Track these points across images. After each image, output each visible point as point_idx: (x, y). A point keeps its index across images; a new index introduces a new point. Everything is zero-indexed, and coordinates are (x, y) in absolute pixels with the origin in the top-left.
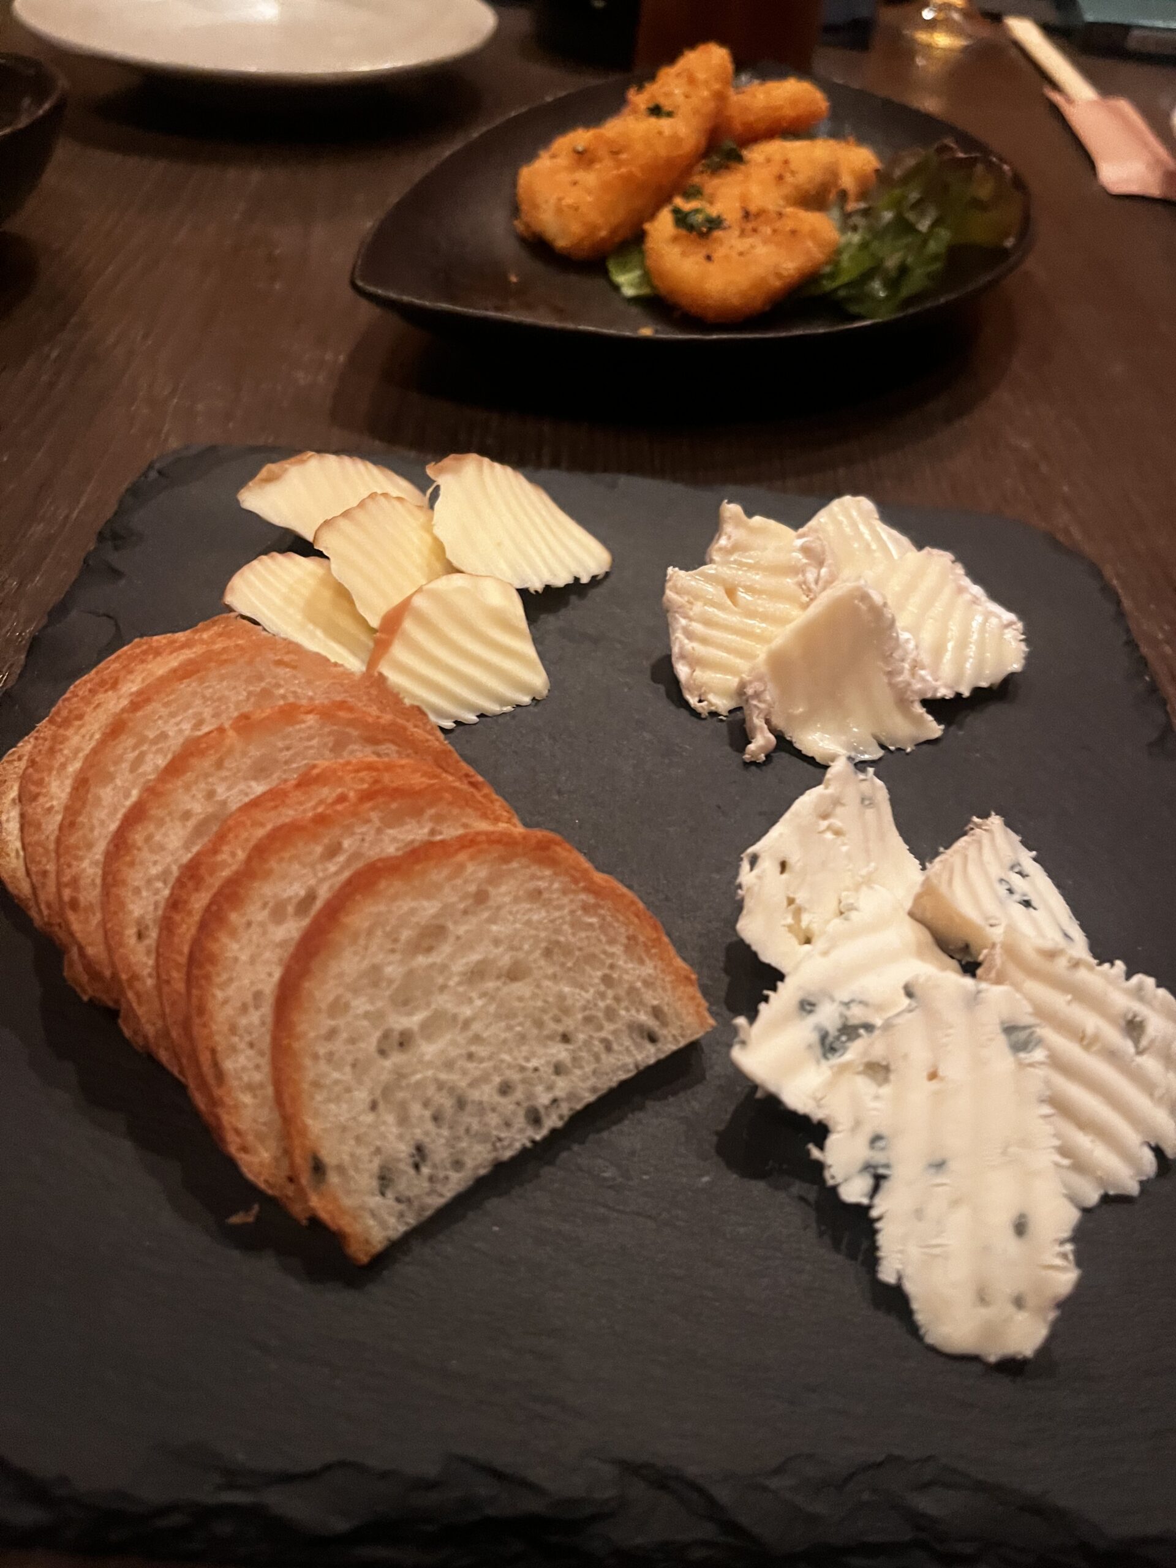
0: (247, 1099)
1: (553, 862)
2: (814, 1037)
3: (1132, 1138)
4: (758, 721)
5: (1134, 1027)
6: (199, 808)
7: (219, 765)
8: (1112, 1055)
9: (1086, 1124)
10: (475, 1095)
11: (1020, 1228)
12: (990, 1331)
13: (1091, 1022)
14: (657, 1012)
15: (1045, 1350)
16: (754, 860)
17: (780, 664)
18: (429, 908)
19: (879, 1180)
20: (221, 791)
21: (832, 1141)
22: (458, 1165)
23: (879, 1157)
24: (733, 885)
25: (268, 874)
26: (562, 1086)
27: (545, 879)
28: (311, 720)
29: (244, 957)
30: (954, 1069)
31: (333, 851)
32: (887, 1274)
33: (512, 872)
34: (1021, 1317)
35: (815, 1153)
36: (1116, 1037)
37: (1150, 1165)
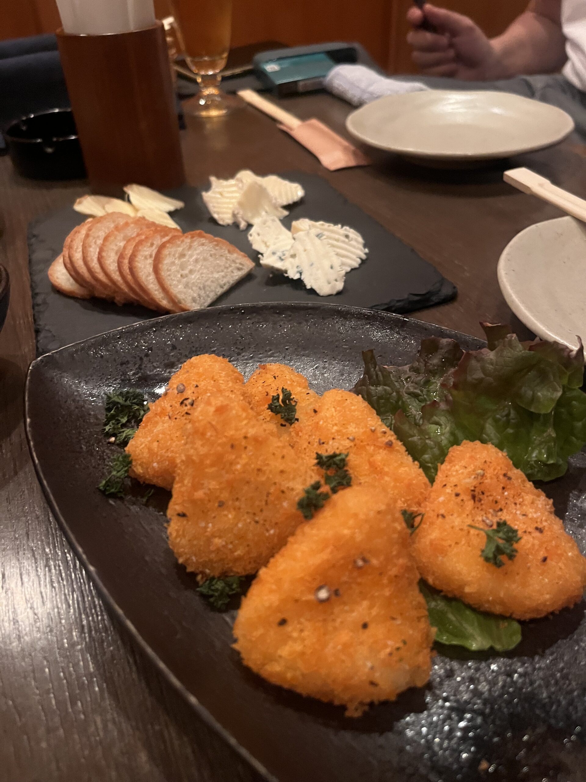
0: (156, 292)
1: (204, 237)
2: (278, 258)
3: (354, 257)
4: (241, 220)
5: (347, 236)
6: (115, 248)
7: (115, 238)
8: (343, 242)
9: (343, 256)
10: (207, 284)
11: (332, 267)
12: (333, 287)
13: (337, 236)
14: (241, 264)
15: (344, 287)
16: (251, 235)
17: (241, 204)
18: (180, 249)
19: (301, 274)
20: (118, 243)
21: (289, 272)
22: (208, 296)
23: (299, 269)
24: (248, 241)
25: (140, 251)
26: (225, 280)
27: (203, 240)
28: (132, 225)
29: (143, 266)
30: (309, 247)
31: (152, 245)
32: (308, 287)
33: (195, 240)
34: (337, 283)
35: (286, 275)
36: (344, 239)
37: (359, 261)
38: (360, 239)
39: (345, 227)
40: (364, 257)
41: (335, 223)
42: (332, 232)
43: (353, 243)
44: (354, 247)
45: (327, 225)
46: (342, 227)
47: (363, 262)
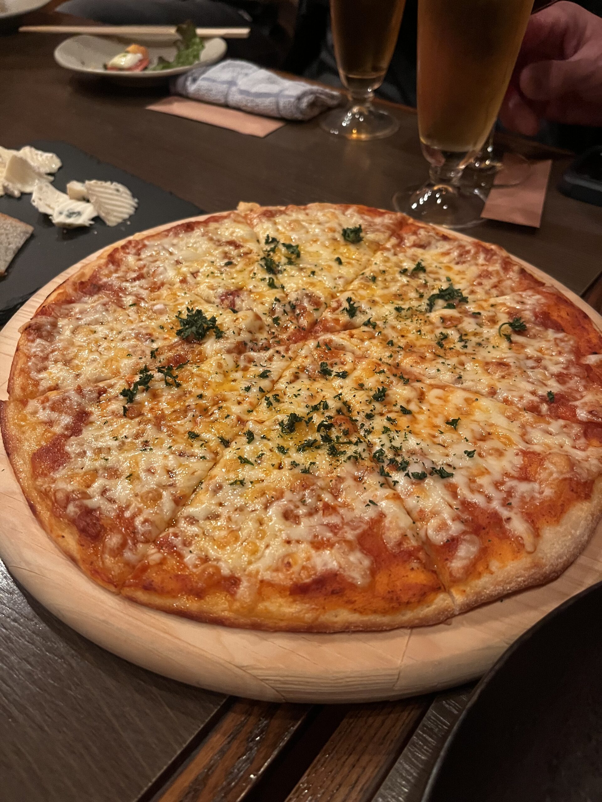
2: (66, 216)
3: (128, 206)
4: (12, 190)
5: (118, 190)
8: (117, 195)
13: (110, 191)
16: (34, 201)
24: (33, 206)
36: (115, 192)
37: (133, 209)
38: (128, 192)
39: (114, 183)
40: (136, 205)
41: (106, 180)
42: (106, 188)
43: (124, 195)
44: (126, 198)
45: (99, 183)
46: (112, 183)
47: (136, 209)
